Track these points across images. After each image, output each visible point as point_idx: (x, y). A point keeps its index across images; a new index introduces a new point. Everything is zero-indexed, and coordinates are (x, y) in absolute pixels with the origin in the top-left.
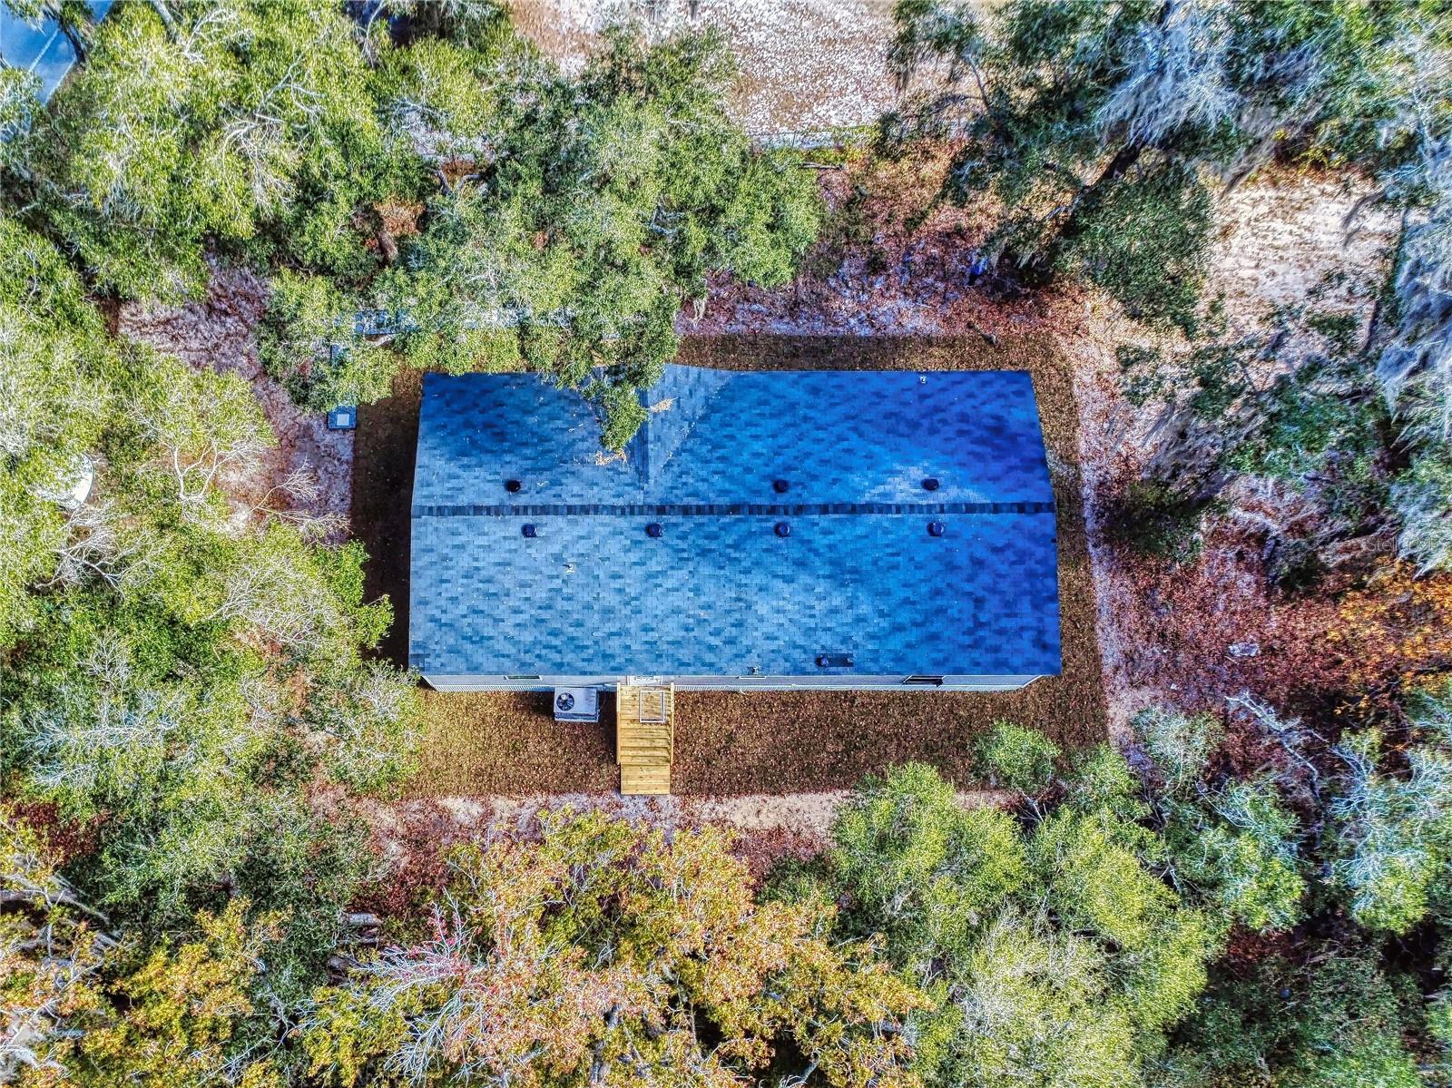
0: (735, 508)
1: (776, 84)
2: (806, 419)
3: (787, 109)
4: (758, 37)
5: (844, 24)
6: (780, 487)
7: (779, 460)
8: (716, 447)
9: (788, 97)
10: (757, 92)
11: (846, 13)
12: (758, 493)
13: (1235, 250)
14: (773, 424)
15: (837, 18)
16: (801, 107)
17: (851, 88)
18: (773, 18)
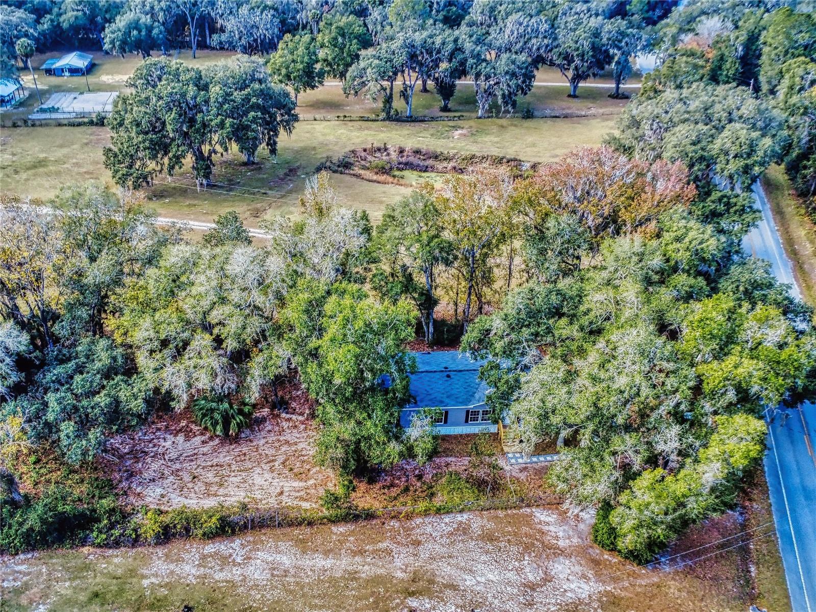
0: (461, 371)
1: (472, 539)
2: (443, 394)
3: (464, 528)
4: (483, 558)
5: (445, 565)
6: (448, 376)
7: (449, 383)
8: (469, 386)
9: (465, 533)
10: (479, 535)
11: (445, 570)
12: (455, 375)
13: (279, 488)
14: (453, 392)
15: (449, 567)
16: (458, 529)
17: (438, 538)
18: (479, 567)
